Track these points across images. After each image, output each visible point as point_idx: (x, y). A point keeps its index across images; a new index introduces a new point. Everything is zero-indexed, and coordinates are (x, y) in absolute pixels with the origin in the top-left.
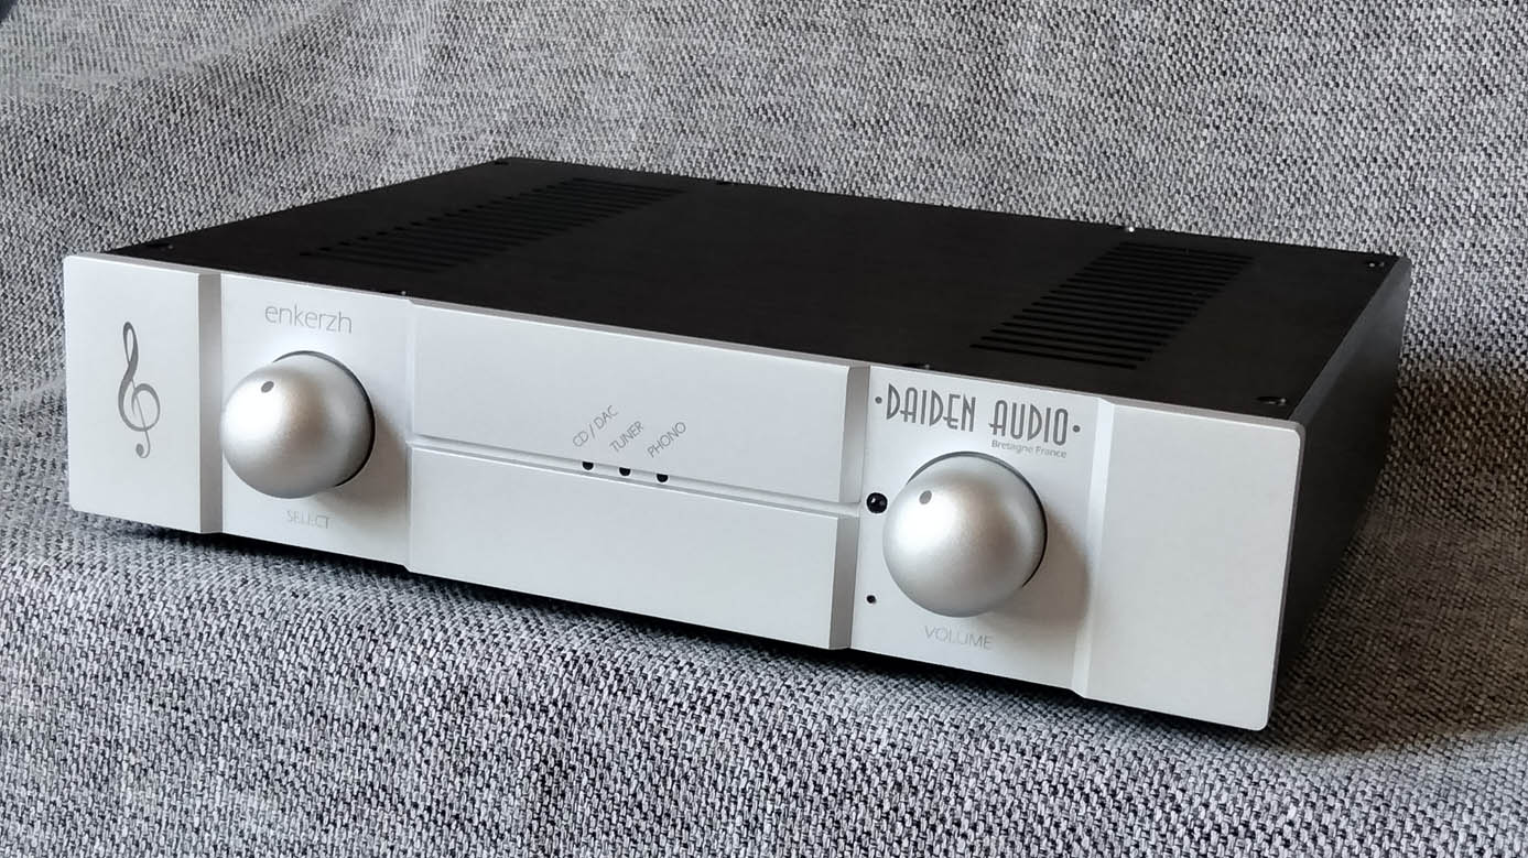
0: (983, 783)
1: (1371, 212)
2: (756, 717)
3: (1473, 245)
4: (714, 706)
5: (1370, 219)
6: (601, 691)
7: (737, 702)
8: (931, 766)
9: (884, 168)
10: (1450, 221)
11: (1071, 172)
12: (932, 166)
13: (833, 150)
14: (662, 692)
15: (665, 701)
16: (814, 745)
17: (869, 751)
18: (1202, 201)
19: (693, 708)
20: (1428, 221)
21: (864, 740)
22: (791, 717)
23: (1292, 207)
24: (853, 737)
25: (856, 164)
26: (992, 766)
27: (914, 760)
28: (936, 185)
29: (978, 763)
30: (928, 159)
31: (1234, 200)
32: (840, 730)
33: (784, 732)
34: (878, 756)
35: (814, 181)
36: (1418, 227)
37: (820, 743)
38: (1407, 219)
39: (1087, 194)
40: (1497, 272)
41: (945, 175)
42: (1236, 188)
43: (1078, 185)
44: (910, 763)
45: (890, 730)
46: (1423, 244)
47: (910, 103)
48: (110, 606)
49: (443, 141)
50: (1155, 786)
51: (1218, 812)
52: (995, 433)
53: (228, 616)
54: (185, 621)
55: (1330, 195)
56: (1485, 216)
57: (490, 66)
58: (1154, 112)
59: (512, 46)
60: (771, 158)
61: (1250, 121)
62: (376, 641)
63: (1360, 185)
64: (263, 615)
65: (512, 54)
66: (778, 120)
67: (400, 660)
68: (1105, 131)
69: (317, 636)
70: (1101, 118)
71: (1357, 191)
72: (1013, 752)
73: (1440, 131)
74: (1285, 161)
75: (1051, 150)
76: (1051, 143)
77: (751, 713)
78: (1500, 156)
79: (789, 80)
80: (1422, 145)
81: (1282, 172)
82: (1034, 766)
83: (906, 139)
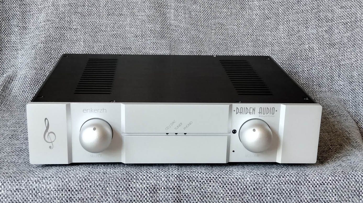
0: (271, 185)
1: (250, 45)
2: (221, 181)
3: (272, 50)
4: (211, 180)
5: (250, 47)
6: (186, 182)
7: (216, 179)
8: (260, 184)
9: (146, 46)
10: (266, 46)
11: (187, 42)
12: (157, 44)
13: (133, 43)
14: (199, 179)
15: (201, 181)
16: (235, 184)
17: (246, 183)
18: (215, 46)
19: (207, 182)
20: (261, 46)
21: (245, 181)
22: (228, 179)
23: (234, 46)
24: (243, 181)
25: (139, 45)
26: (272, 181)
27: (256, 183)
28: (159, 48)
29: (269, 181)
30: (155, 42)
31: (222, 45)
32: (239, 180)
33: (228, 183)
34: (249, 184)
35: (131, 50)
36: (260, 47)
37: (236, 184)
38: (257, 46)
39: (191, 47)
40: (278, 55)
41: (160, 45)
42: (222, 43)
43: (189, 45)
44: (255, 184)
45: (249, 178)
46: (262, 51)
47: (148, 30)
48: (59, 186)
49: (30, 48)
50: (304, 178)
51: (317, 181)
52: (259, 114)
53: (91, 182)
54: (80, 186)
55: (241, 43)
56: (272, 44)
57: (36, 28)
58: (202, 27)
59: (40, 22)
60: (119, 46)
61: (221, 28)
62: (130, 181)
63: (246, 40)
64: (100, 180)
65: (41, 24)
66: (118, 37)
67: (137, 184)
68: (192, 32)
69: (115, 183)
70: (191, 30)
71: (246, 41)
72: (275, 177)
73: (260, 27)
74: (230, 36)
75: (181, 38)
76: (181, 36)
77: (220, 180)
78: (273, 32)
79: (119, 28)
80: (257, 31)
81: (230, 39)
82: (280, 179)
83: (149, 38)
